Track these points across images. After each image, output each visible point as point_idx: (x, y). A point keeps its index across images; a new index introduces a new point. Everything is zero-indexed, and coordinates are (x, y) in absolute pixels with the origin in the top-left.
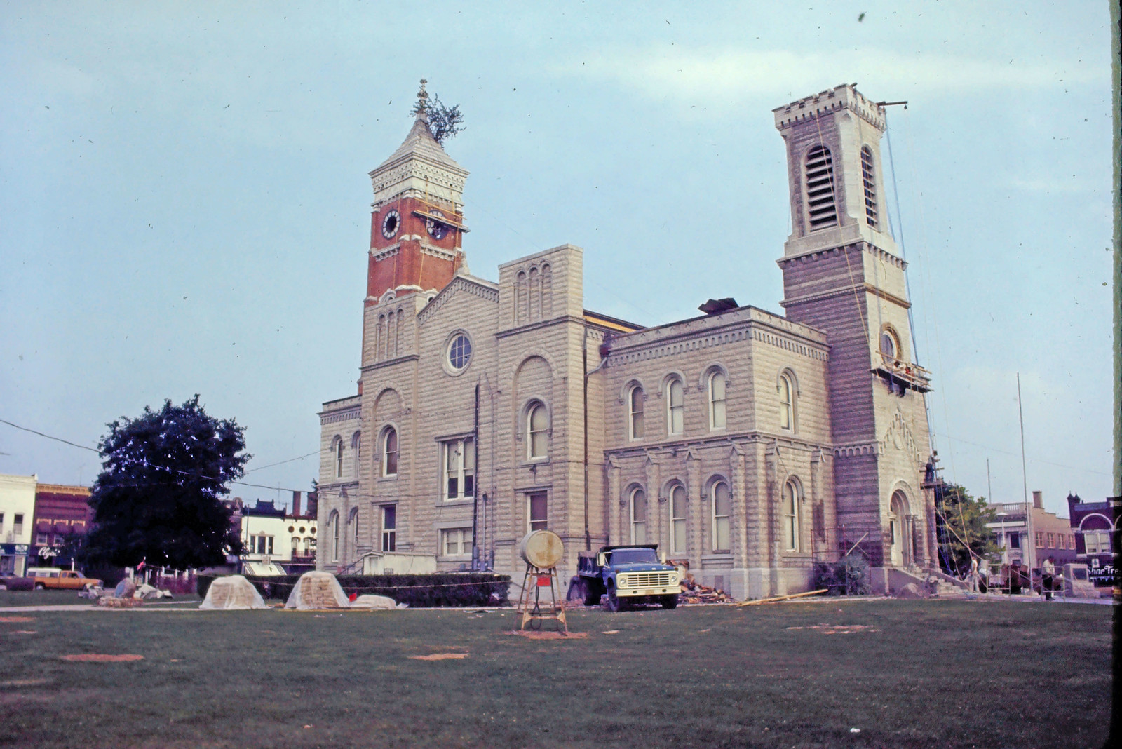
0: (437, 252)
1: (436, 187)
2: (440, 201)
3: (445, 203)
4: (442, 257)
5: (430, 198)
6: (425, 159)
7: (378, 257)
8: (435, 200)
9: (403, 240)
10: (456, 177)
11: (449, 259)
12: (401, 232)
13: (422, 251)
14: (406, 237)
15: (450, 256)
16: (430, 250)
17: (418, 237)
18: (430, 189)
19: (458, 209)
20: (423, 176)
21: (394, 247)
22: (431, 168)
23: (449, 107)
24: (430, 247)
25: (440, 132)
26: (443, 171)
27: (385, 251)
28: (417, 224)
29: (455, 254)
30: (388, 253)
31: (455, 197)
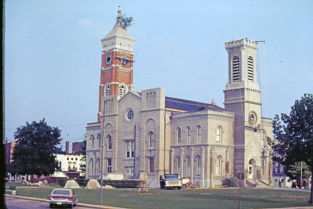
0: (124, 70)
1: (124, 46)
2: (125, 51)
3: (127, 52)
4: (126, 71)
5: (122, 51)
6: (120, 37)
7: (104, 71)
8: (124, 51)
9: (113, 66)
10: (131, 42)
11: (129, 72)
12: (112, 63)
13: (119, 70)
14: (114, 65)
15: (129, 71)
16: (122, 69)
17: (118, 65)
18: (122, 47)
19: (132, 54)
20: (120, 43)
21: (110, 68)
22: (122, 40)
23: (128, 17)
24: (122, 68)
25: (126, 25)
26: (126, 41)
27: (106, 69)
28: (118, 60)
29: (131, 70)
30: (108, 70)
31: (131, 49)
